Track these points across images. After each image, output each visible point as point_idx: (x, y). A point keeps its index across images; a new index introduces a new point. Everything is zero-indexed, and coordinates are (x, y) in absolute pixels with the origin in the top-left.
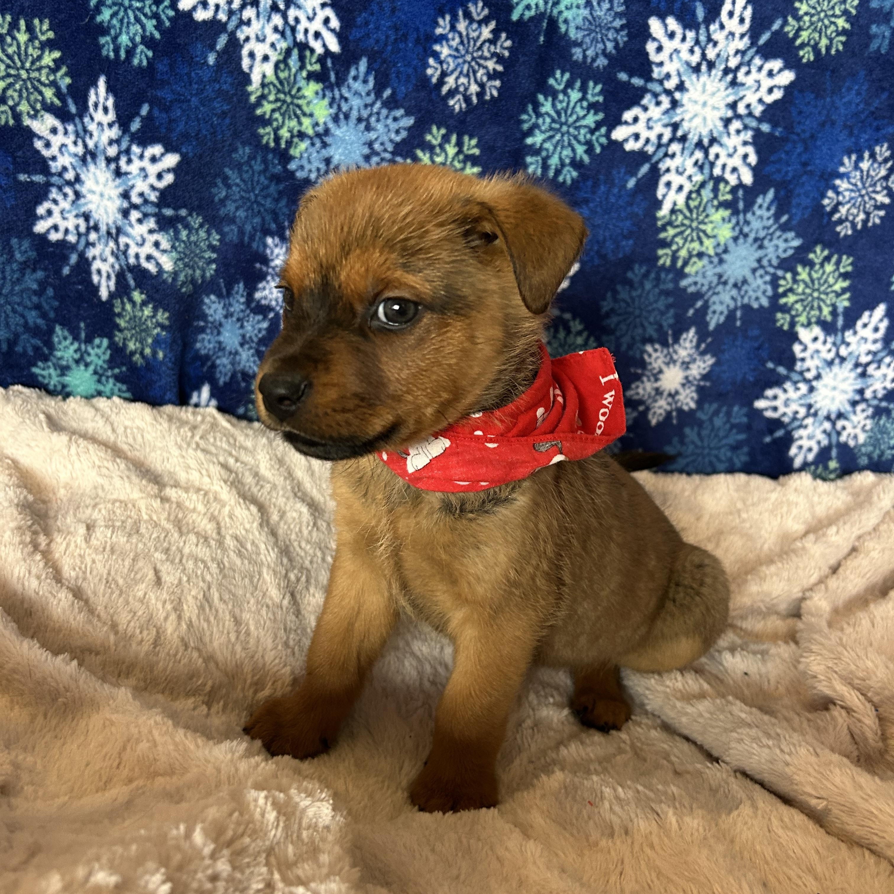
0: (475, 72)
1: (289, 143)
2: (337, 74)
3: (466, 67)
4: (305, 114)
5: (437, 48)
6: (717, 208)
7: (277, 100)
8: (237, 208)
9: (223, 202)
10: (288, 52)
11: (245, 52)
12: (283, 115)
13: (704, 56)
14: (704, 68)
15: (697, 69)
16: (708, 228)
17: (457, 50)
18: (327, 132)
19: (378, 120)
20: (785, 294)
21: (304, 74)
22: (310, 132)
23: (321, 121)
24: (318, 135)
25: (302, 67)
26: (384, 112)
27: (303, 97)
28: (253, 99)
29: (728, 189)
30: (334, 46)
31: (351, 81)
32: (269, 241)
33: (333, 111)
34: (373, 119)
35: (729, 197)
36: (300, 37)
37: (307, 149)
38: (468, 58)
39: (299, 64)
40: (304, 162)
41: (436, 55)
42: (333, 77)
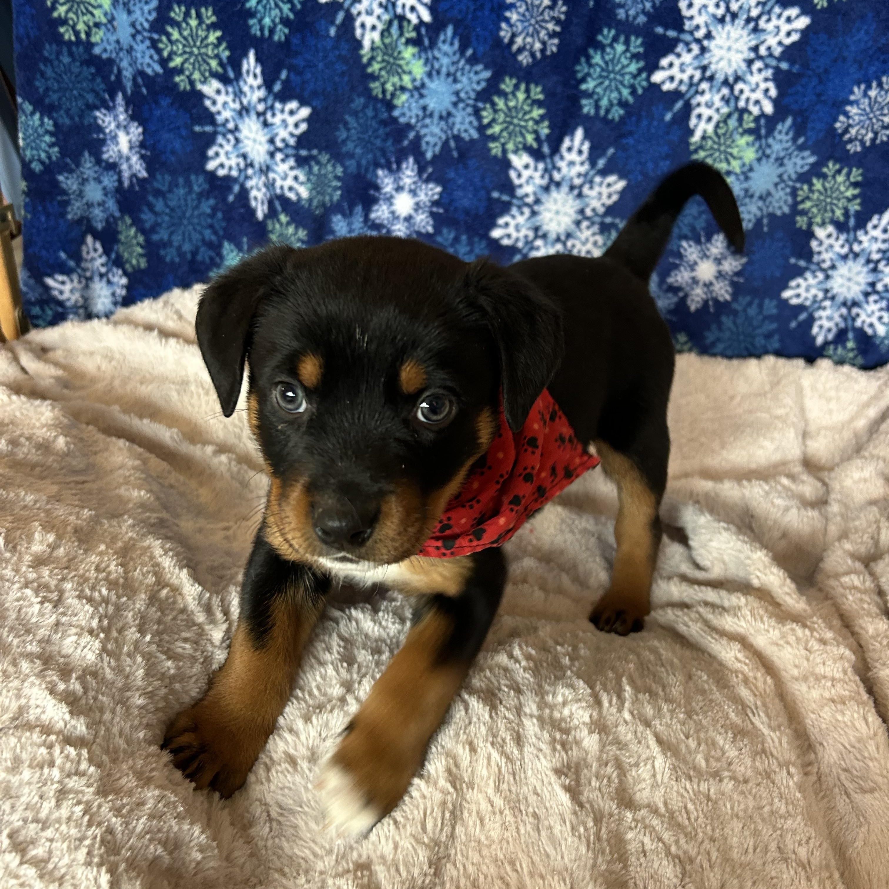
0: (538, 33)
1: (393, 95)
2: (430, 39)
3: (531, 29)
4: (404, 72)
5: (508, 14)
6: (742, 135)
7: (383, 61)
8: (356, 147)
9: (344, 142)
10: (390, 23)
11: (358, 23)
12: (388, 72)
13: (728, 9)
14: (728, 18)
15: (722, 20)
16: (735, 151)
17: (524, 15)
18: (423, 85)
19: (463, 74)
20: (803, 201)
21: (403, 40)
22: (409, 86)
23: (418, 77)
24: (416, 88)
25: (401, 35)
26: (467, 67)
27: (403, 59)
28: (365, 60)
29: (751, 118)
30: (426, 17)
31: (440, 44)
32: (380, 172)
33: (427, 69)
34: (459, 74)
35: (752, 125)
36: (399, 10)
37: (407, 100)
38: (533, 21)
39: (398, 33)
40: (406, 110)
41: (507, 20)
42: (426, 42)
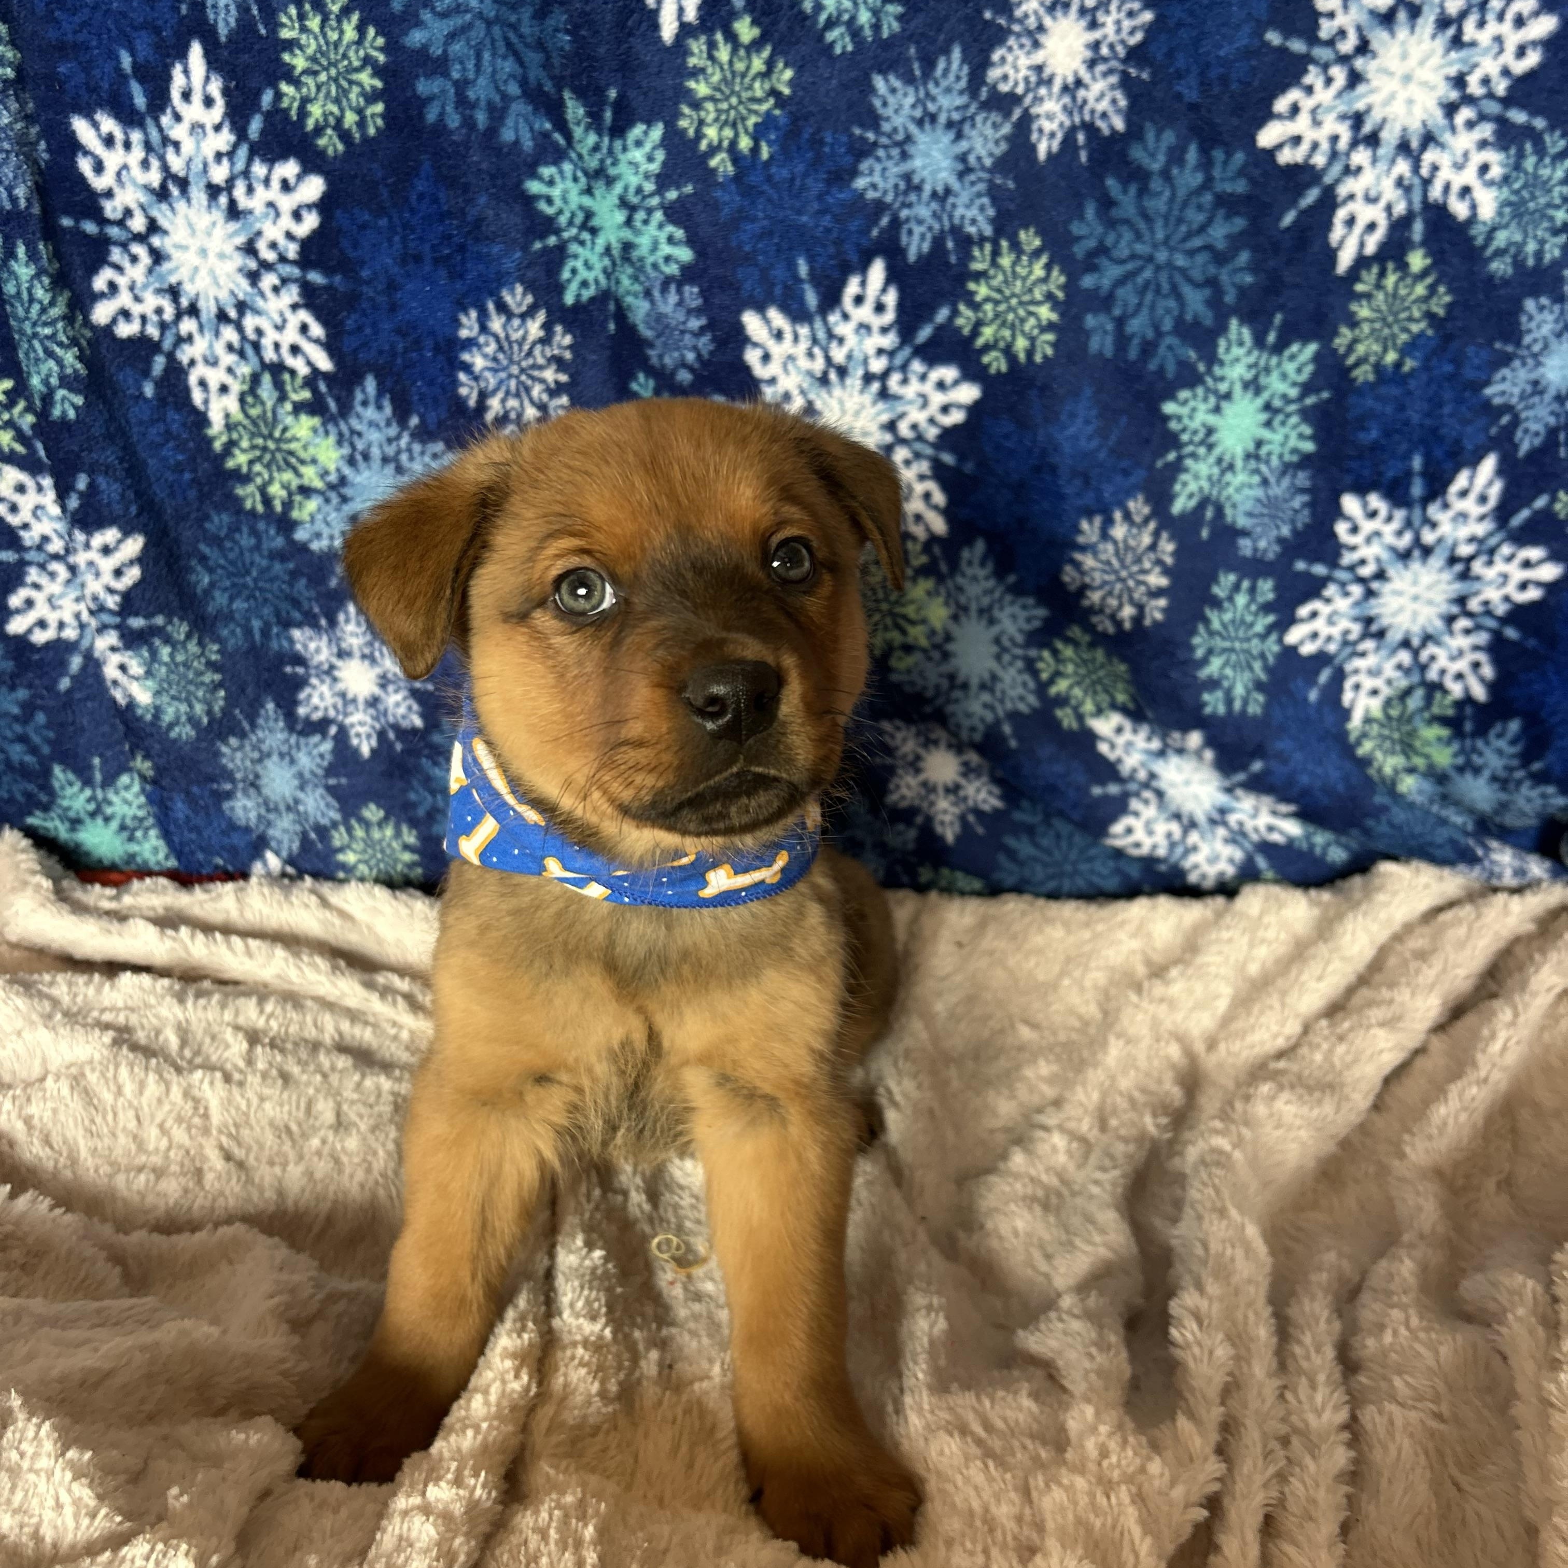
0: (528, 390)
1: (288, 505)
2: (338, 400)
3: (513, 383)
4: (303, 462)
5: (466, 357)
7: (253, 447)
8: (232, 599)
9: (208, 592)
10: (255, 379)
11: (193, 380)
12: (268, 466)
13: (828, 359)
14: (833, 376)
15: (824, 380)
17: (495, 359)
18: (343, 480)
19: (411, 459)
20: (1051, 681)
21: (288, 407)
22: (318, 484)
23: (332, 467)
24: (331, 487)
25: (283, 397)
26: (417, 447)
27: (295, 439)
28: (218, 446)
29: (918, 547)
30: (324, 363)
31: (359, 409)
32: (297, 634)
33: (346, 450)
34: (404, 457)
35: (924, 559)
36: (269, 355)
37: (319, 510)
38: (515, 370)
39: (276, 394)
40: (320, 526)
41: (467, 368)
42: (332, 405)
